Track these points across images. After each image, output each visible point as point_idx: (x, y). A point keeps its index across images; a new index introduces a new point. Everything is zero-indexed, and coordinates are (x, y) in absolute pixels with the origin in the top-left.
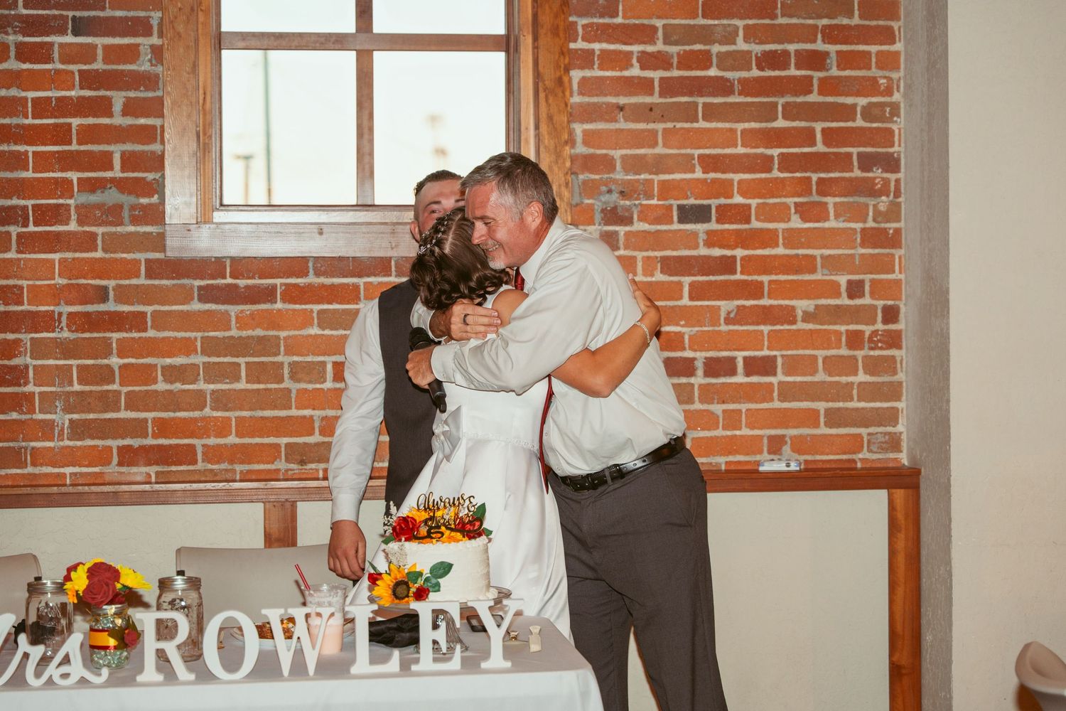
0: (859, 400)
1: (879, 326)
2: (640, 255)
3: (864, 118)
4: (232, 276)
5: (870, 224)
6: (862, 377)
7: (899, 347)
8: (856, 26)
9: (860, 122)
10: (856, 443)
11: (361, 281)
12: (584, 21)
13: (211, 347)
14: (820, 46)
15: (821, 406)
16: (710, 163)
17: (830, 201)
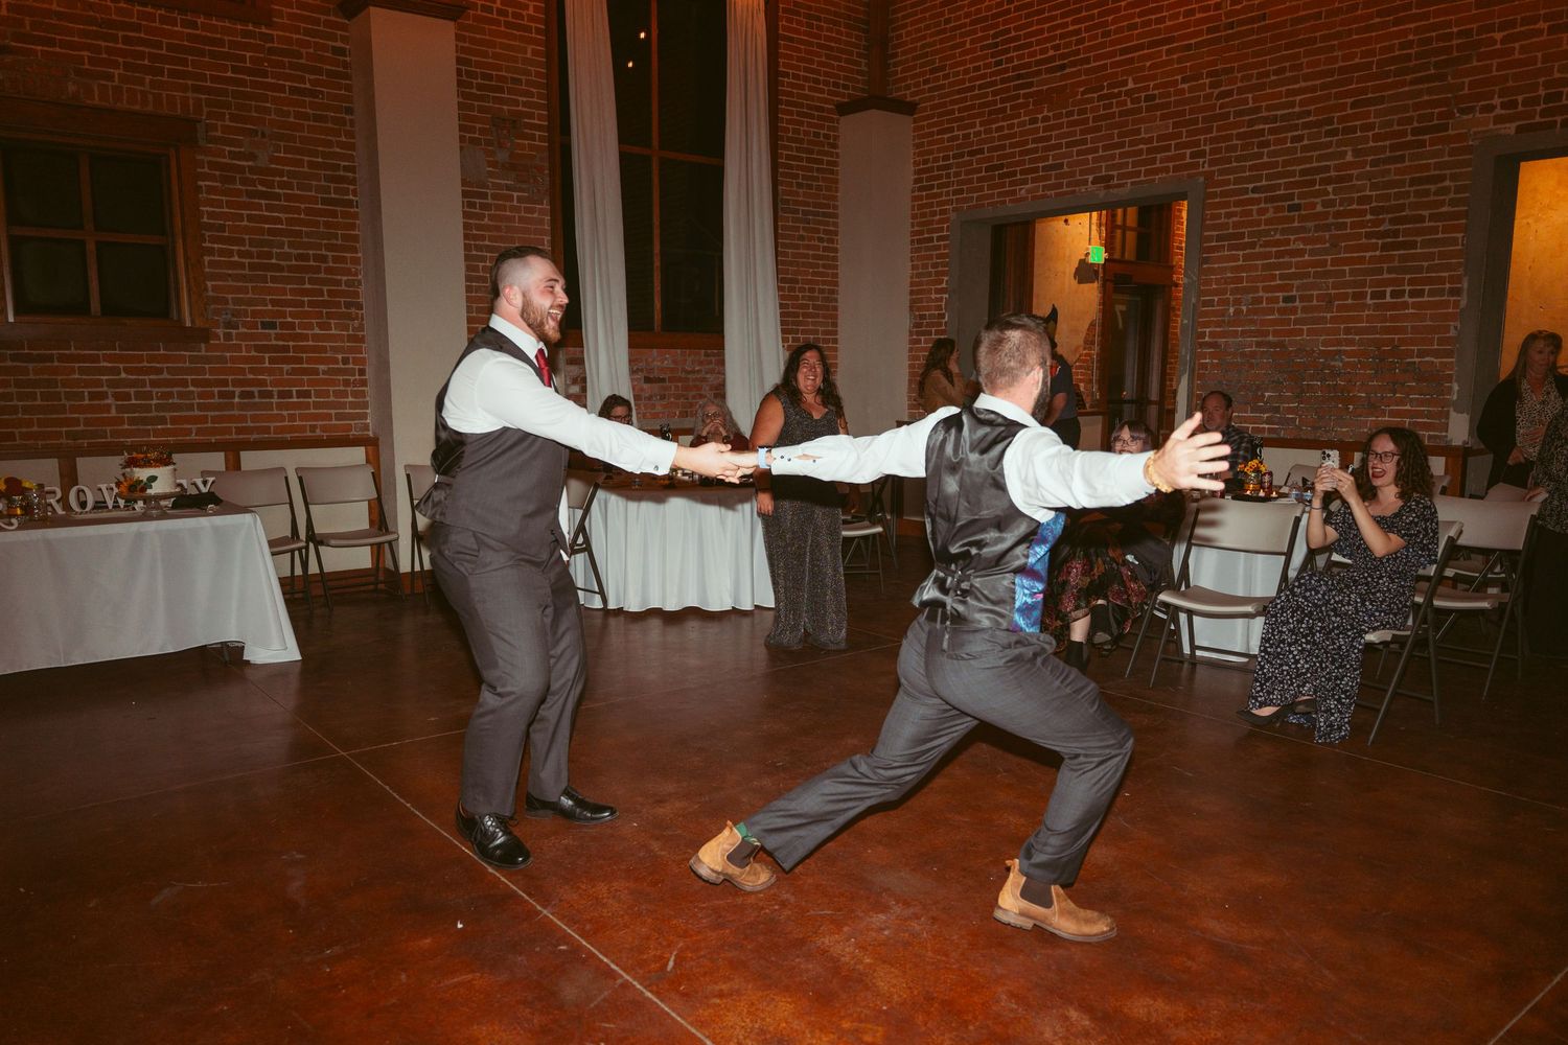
0: (350, 409)
1: (357, 377)
2: (243, 343)
3: (346, 286)
4: (29, 349)
5: (351, 332)
6: (350, 399)
7: (366, 386)
8: (341, 245)
9: (343, 287)
10: (349, 427)
11: (100, 353)
12: (208, 234)
13: (18, 384)
14: (324, 252)
15: (333, 412)
16: (274, 303)
17: (332, 321)
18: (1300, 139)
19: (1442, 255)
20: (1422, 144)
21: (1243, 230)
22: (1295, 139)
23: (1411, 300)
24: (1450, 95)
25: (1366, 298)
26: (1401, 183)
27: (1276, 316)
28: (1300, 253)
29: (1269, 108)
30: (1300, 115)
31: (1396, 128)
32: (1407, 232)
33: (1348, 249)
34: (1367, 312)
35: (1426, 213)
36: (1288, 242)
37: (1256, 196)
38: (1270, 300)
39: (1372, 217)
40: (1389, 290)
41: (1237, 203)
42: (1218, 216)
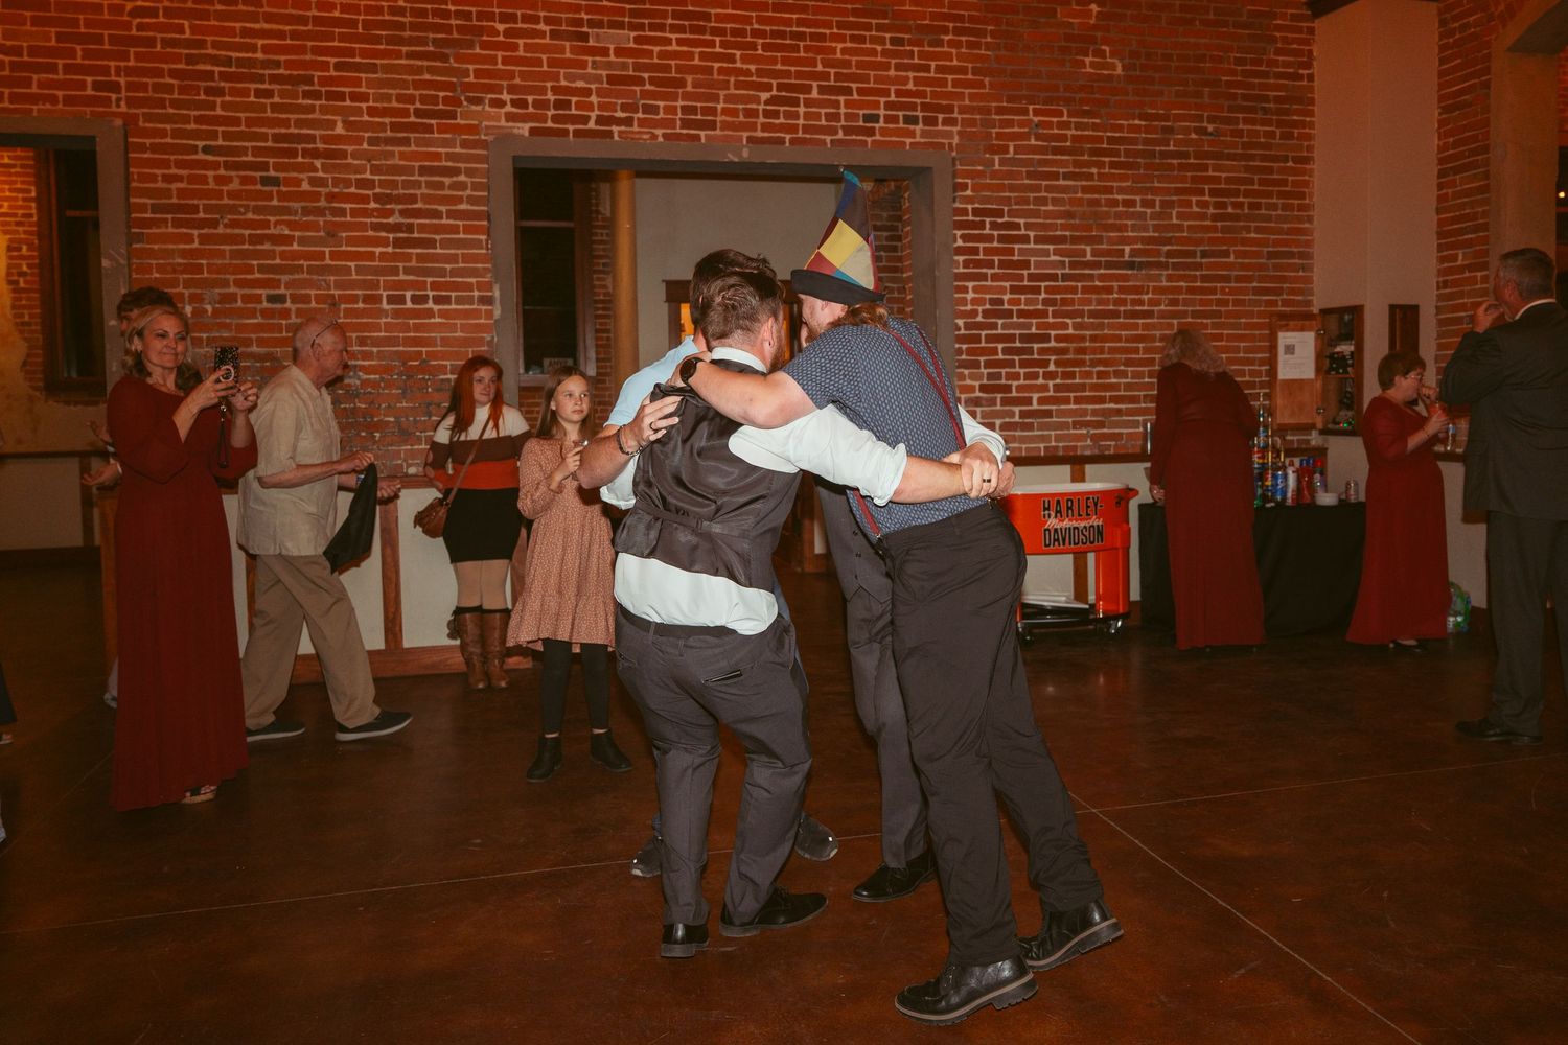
18: (269, 94)
19: (467, 258)
20: (429, 129)
21: (195, 202)
22: (259, 93)
23: (436, 308)
24: (454, 80)
25: (381, 302)
26: (409, 170)
27: (259, 320)
28: (288, 240)
29: (215, 45)
30: (266, 64)
31: (395, 104)
32: (422, 228)
33: (351, 241)
34: (384, 320)
35: (443, 208)
36: (265, 224)
37: (210, 158)
38: (247, 299)
39: (378, 206)
40: (408, 294)
41: (180, 164)
42: (153, 178)
